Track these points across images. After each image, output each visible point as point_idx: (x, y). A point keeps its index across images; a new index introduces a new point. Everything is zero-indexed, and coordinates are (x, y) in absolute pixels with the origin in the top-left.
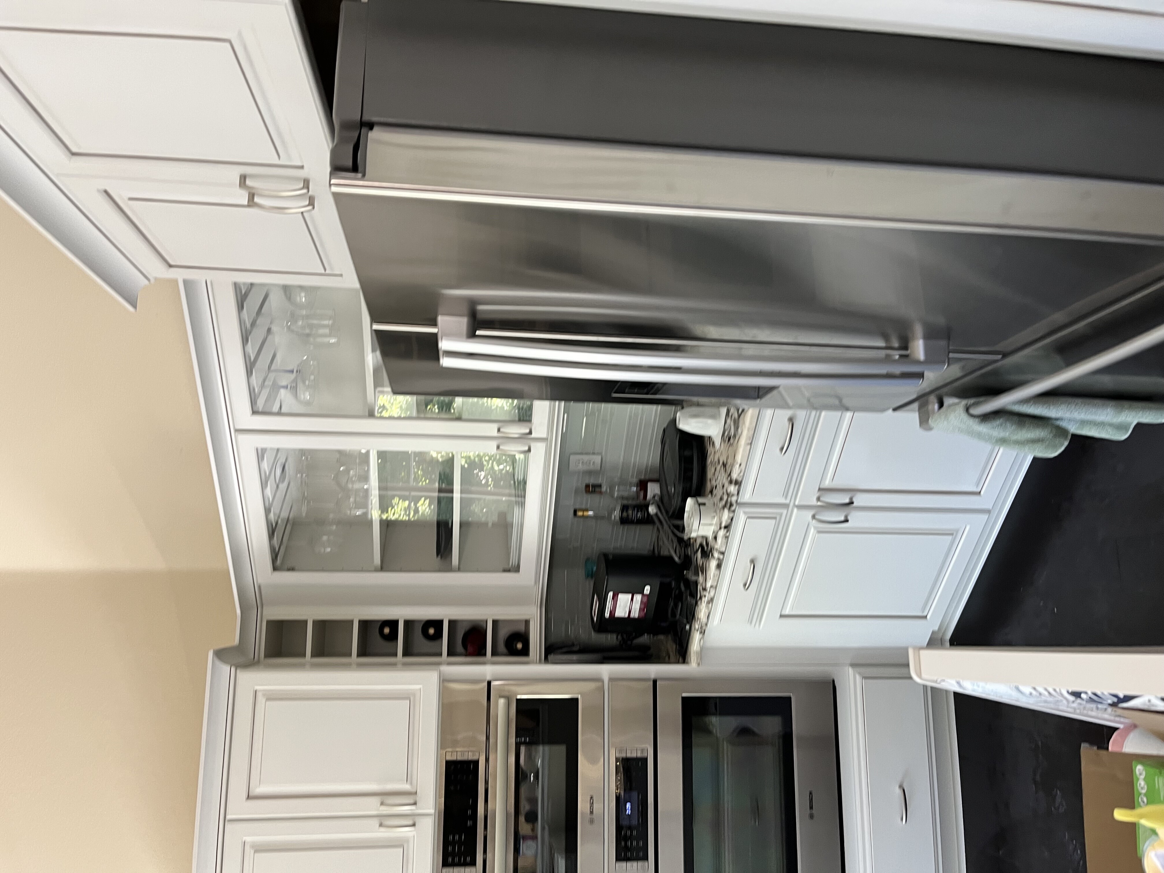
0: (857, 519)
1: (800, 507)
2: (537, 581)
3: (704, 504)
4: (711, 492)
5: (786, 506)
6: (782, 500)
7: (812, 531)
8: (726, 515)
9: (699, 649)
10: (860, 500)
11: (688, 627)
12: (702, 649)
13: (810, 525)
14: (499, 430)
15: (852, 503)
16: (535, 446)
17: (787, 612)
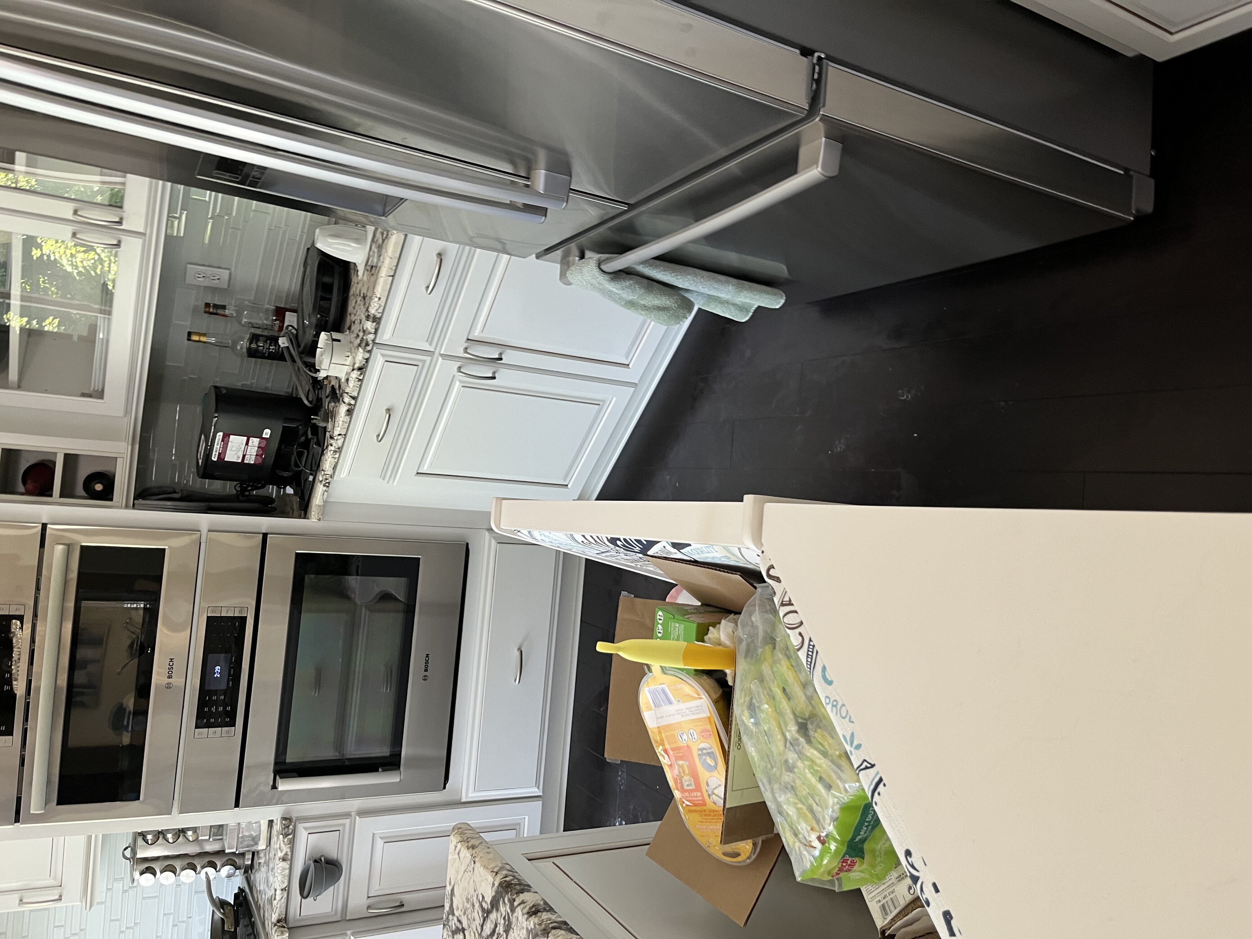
0: (505, 378)
1: (444, 356)
2: (127, 412)
3: (339, 341)
4: (349, 328)
5: (430, 353)
6: (426, 347)
7: (457, 384)
8: (360, 355)
9: (322, 503)
10: (509, 357)
11: (311, 478)
12: (325, 502)
13: (455, 379)
14: (75, 212)
15: (501, 359)
16: (128, 242)
17: (424, 470)
